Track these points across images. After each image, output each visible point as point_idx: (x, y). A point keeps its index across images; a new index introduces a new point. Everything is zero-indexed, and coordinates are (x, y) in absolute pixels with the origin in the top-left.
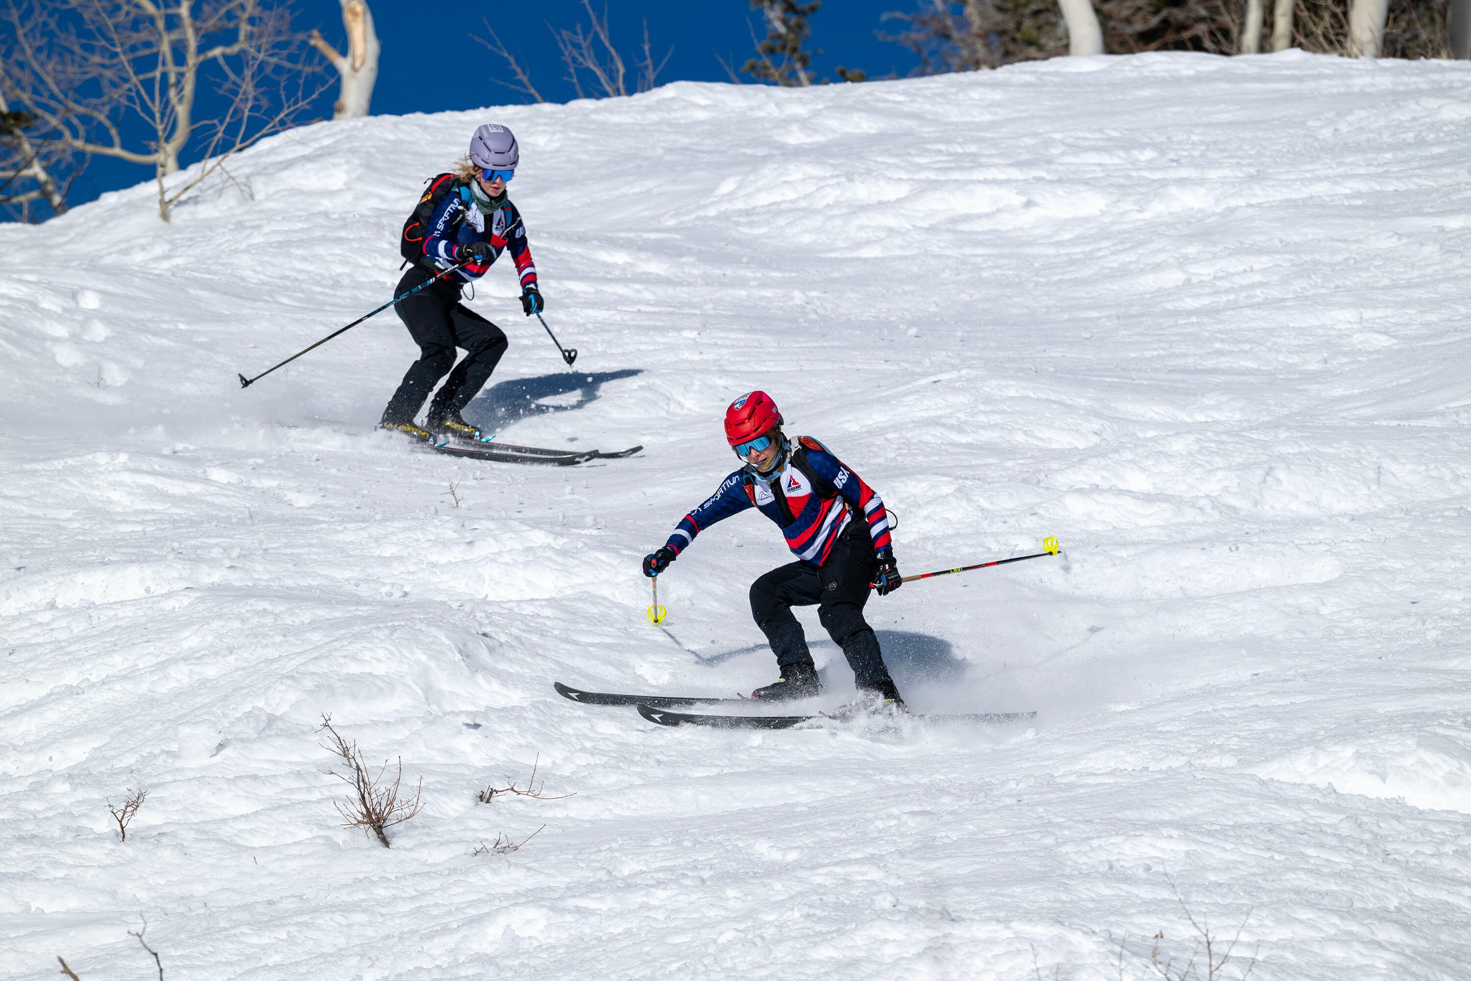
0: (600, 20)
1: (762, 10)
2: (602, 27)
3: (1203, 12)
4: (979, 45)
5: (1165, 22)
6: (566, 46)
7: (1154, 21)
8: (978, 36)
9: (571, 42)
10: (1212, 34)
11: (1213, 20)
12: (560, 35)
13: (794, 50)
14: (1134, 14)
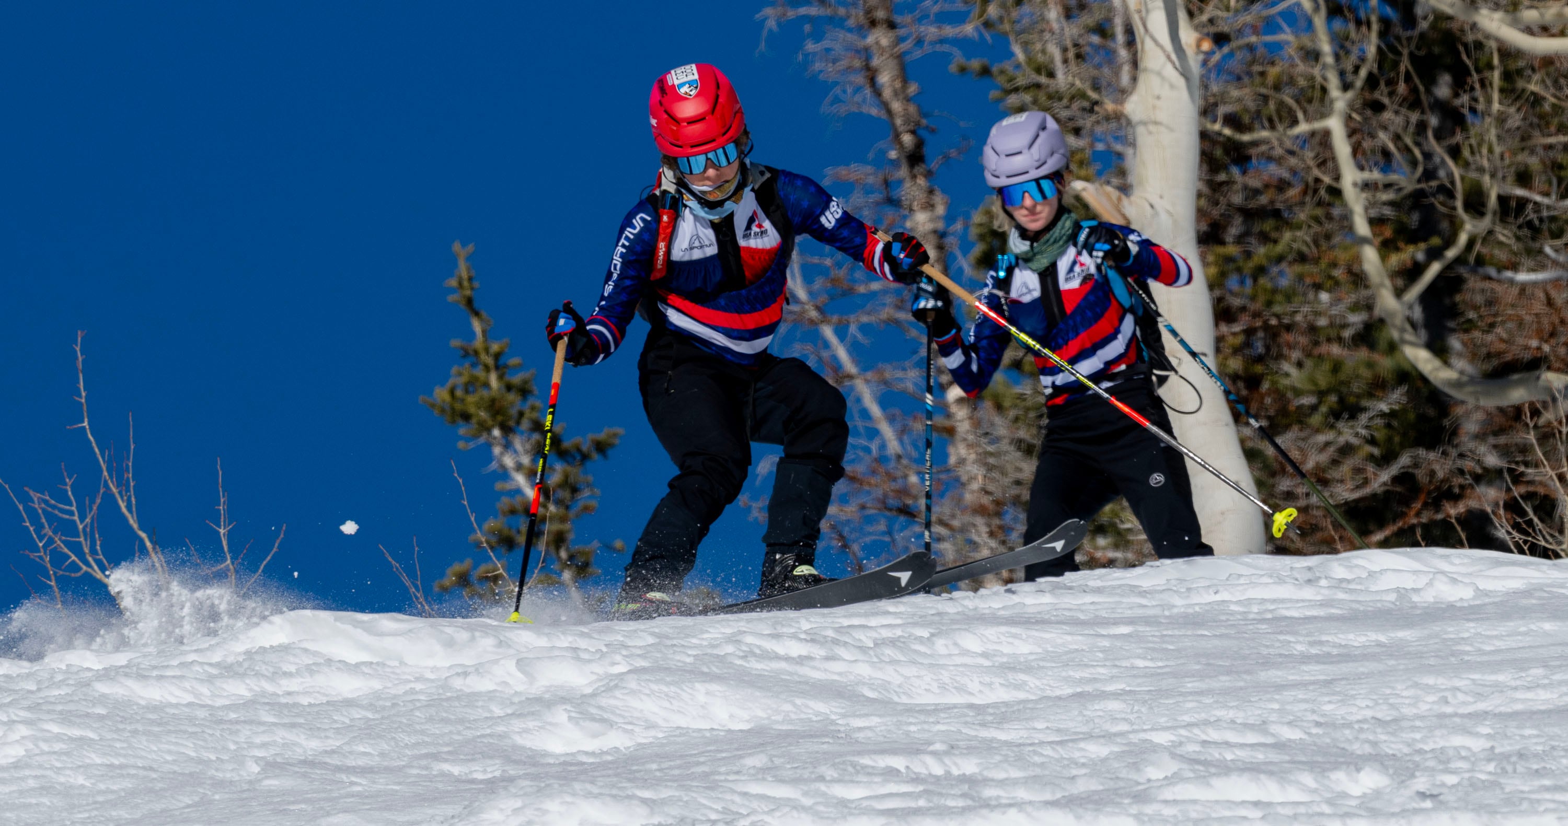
0: (118, 472)
1: (489, 445)
2: (122, 484)
3: (1492, 460)
4: (980, 532)
5: (1405, 479)
6: (39, 528)
7: (1381, 479)
8: (980, 510)
9: (50, 518)
10: (1512, 506)
11: (1517, 478)
12: (26, 499)
13: (559, 540)
14: (1335, 462)
